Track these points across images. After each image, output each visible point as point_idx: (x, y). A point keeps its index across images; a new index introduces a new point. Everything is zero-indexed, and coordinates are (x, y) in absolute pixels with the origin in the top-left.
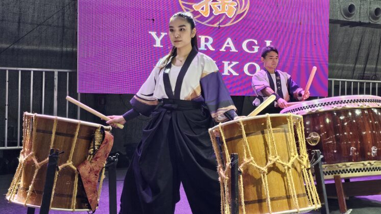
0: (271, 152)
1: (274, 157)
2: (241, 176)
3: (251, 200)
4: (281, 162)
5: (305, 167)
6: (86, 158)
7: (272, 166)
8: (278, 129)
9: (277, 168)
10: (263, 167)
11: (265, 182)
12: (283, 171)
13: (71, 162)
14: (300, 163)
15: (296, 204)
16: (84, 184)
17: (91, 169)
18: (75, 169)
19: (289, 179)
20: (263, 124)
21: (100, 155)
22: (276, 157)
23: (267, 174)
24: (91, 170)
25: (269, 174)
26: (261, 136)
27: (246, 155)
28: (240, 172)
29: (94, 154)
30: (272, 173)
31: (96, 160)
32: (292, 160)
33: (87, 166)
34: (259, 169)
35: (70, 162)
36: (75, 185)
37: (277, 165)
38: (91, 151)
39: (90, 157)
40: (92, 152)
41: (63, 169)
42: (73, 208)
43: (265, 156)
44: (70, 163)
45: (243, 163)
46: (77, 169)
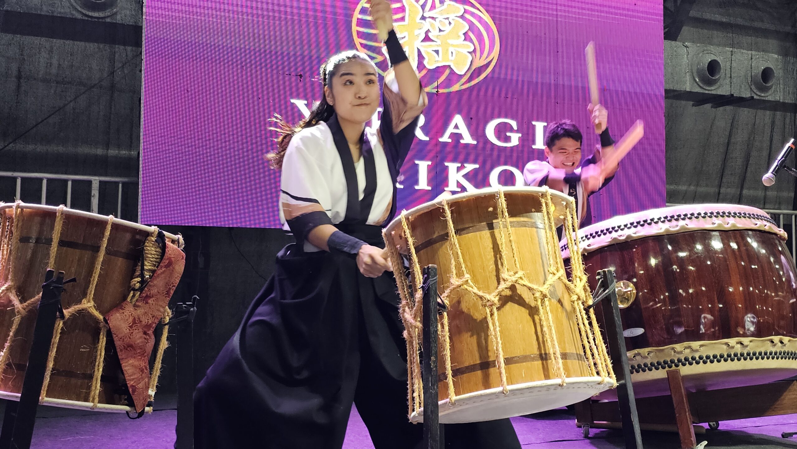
0: (505, 263)
1: (512, 273)
2: (445, 314)
3: (467, 364)
4: (526, 282)
5: (579, 299)
6: (125, 298)
7: (508, 293)
8: (522, 219)
9: (520, 296)
10: (489, 293)
11: (494, 324)
12: (533, 304)
13: (92, 303)
14: (568, 289)
15: (559, 369)
16: (118, 350)
17: (135, 319)
18: (101, 317)
19: (543, 318)
20: (491, 209)
21: (154, 291)
22: (516, 273)
23: (498, 309)
24: (134, 322)
25: (502, 309)
26: (486, 233)
27: (454, 272)
28: (443, 306)
29: (141, 289)
30: (511, 307)
31: (147, 303)
32: (551, 279)
33: (127, 313)
34: (481, 297)
35: (89, 301)
36: (99, 353)
37: (520, 290)
38: (136, 282)
39: (134, 296)
40: (138, 285)
41: (73, 315)
42: (93, 402)
43: (494, 273)
44: (88, 304)
45: (448, 287)
46: (104, 318)
